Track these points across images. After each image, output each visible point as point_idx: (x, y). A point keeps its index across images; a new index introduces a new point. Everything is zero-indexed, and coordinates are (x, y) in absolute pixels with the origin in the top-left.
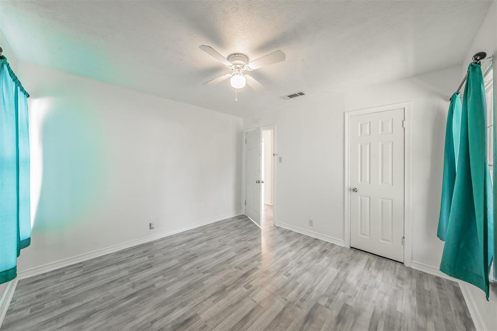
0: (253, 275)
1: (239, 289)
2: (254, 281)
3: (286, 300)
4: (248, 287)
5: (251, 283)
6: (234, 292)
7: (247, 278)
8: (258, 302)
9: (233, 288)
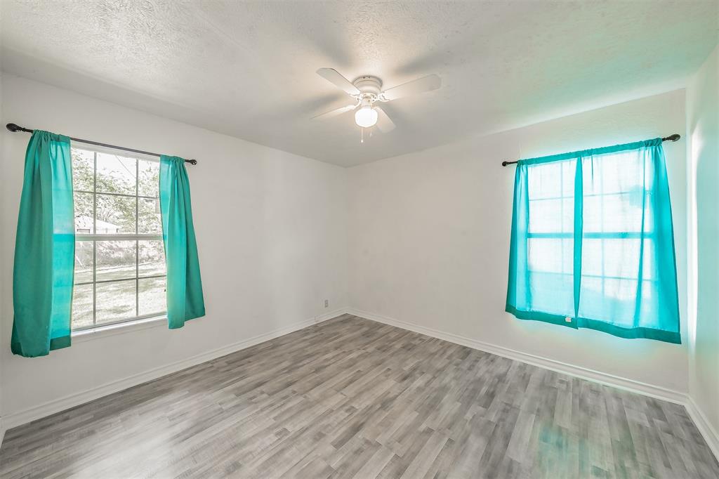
0: (344, 429)
1: (363, 406)
2: (343, 418)
3: (305, 397)
4: (351, 410)
5: (347, 414)
6: (369, 403)
7: (353, 422)
8: (339, 393)
9: (372, 407)
